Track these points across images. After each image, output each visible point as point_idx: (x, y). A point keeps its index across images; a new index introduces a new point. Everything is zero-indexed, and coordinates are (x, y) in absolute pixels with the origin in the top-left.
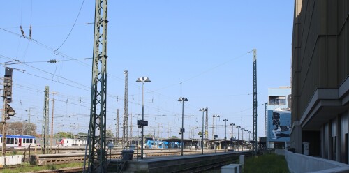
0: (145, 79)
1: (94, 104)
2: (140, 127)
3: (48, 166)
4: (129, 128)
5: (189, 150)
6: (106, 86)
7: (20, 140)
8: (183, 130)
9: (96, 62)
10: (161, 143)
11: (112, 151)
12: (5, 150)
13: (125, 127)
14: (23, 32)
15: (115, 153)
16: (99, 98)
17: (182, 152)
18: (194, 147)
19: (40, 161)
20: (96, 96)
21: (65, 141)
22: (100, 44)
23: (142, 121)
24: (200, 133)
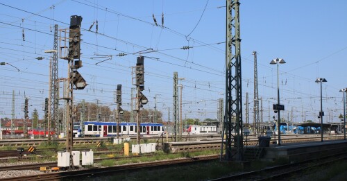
0: (280, 60)
1: (229, 89)
2: (275, 112)
3: (183, 154)
4: (260, 112)
5: (328, 136)
6: (240, 70)
7: (148, 128)
8: (322, 114)
9: (230, 46)
10: (295, 128)
11: (248, 137)
12: (139, 138)
13: (256, 112)
14: (155, 21)
15: (252, 139)
16: (234, 83)
17: (322, 137)
18: (333, 132)
19: (173, 149)
20: (231, 81)
21: (193, 128)
22: (233, 28)
23: (278, 105)
24: (341, 117)
